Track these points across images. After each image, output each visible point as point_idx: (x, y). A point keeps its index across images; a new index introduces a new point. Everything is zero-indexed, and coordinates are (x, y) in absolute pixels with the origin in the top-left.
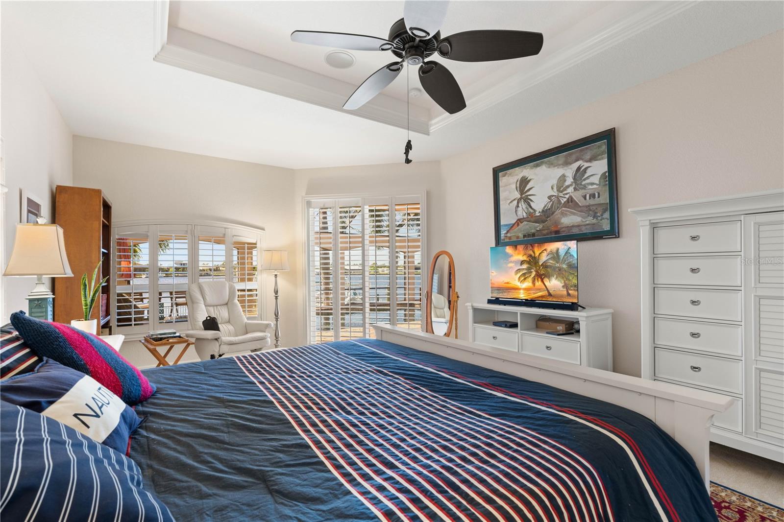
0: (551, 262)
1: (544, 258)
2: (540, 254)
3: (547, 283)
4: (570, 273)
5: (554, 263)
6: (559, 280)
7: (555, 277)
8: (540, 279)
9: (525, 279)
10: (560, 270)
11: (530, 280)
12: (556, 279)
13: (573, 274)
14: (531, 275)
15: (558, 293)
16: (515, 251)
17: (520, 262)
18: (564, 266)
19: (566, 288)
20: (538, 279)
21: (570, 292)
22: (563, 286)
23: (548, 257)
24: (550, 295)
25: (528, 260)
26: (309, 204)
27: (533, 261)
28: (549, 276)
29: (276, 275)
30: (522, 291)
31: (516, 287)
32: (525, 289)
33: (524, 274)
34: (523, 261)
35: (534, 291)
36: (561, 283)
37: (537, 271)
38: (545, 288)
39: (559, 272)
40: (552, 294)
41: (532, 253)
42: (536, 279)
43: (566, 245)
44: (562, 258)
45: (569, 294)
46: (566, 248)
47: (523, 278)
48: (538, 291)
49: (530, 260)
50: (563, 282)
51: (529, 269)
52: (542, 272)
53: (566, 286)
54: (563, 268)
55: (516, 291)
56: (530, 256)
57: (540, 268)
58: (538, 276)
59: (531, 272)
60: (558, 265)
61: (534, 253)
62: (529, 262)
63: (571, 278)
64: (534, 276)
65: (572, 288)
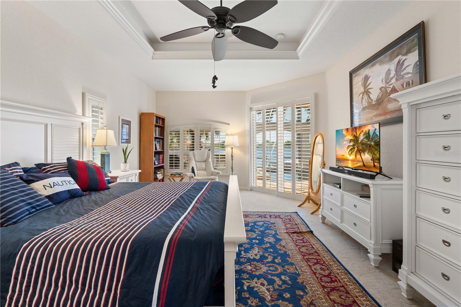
0: (365, 140)
1: (362, 137)
2: (359, 134)
3: (363, 157)
4: (376, 149)
5: (367, 141)
6: (369, 155)
7: (367, 152)
8: (359, 154)
9: (351, 153)
10: (370, 147)
11: (354, 153)
12: (368, 153)
13: (377, 150)
14: (354, 150)
15: (369, 164)
16: (347, 133)
17: (349, 141)
18: (373, 144)
19: (373, 161)
20: (358, 153)
21: (375, 164)
22: (371, 159)
23: (364, 137)
24: (364, 165)
25: (353, 139)
26: (251, 109)
27: (356, 139)
28: (364, 151)
29: (232, 148)
30: (350, 162)
31: (347, 158)
32: (352, 160)
33: (351, 149)
34: (351, 140)
35: (356, 162)
36: (370, 156)
37: (357, 147)
38: (361, 160)
39: (370, 148)
40: (365, 165)
41: (356, 134)
42: (357, 153)
43: (373, 127)
44: (371, 137)
45: (374, 166)
46: (374, 129)
47: (350, 152)
48: (358, 162)
49: (354, 139)
50: (371, 156)
51: (354, 145)
52: (360, 148)
53: (373, 159)
54: (371, 145)
55: (348, 161)
56: (354, 136)
57: (359, 145)
58: (358, 151)
59: (355, 148)
60: (369, 143)
61: (356, 133)
62: (354, 141)
63: (376, 153)
64: (356, 151)
65: (376, 161)
